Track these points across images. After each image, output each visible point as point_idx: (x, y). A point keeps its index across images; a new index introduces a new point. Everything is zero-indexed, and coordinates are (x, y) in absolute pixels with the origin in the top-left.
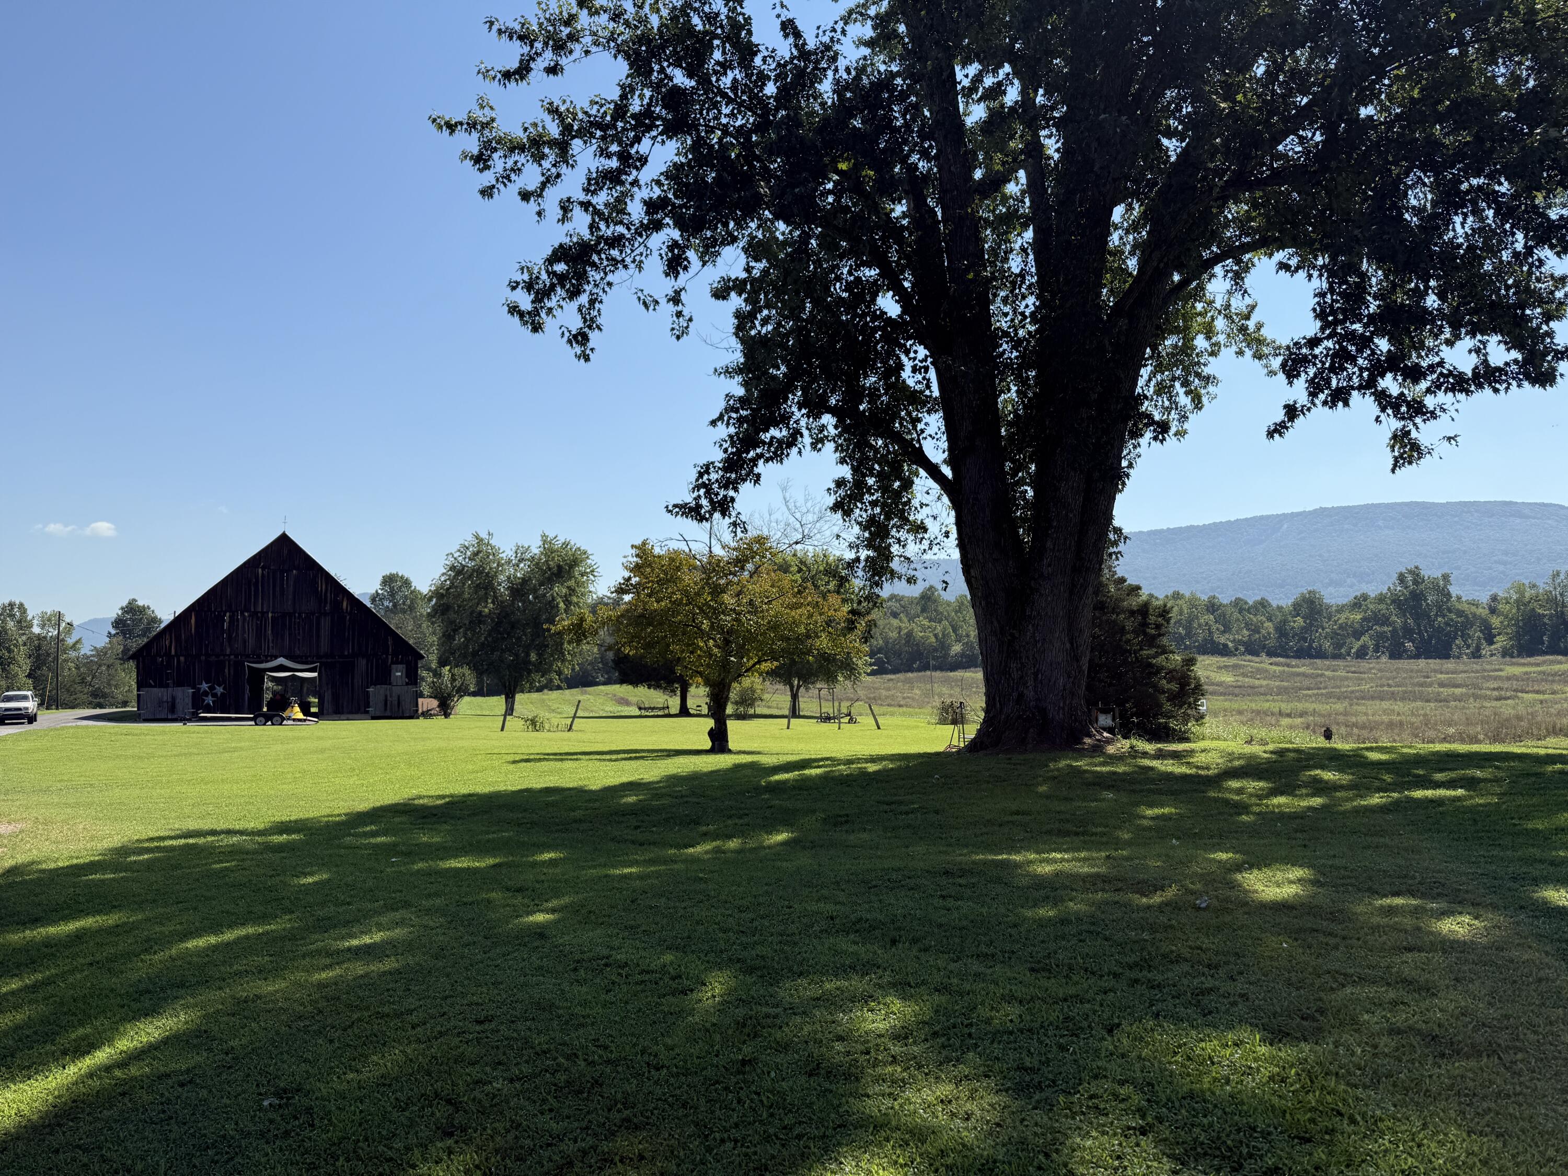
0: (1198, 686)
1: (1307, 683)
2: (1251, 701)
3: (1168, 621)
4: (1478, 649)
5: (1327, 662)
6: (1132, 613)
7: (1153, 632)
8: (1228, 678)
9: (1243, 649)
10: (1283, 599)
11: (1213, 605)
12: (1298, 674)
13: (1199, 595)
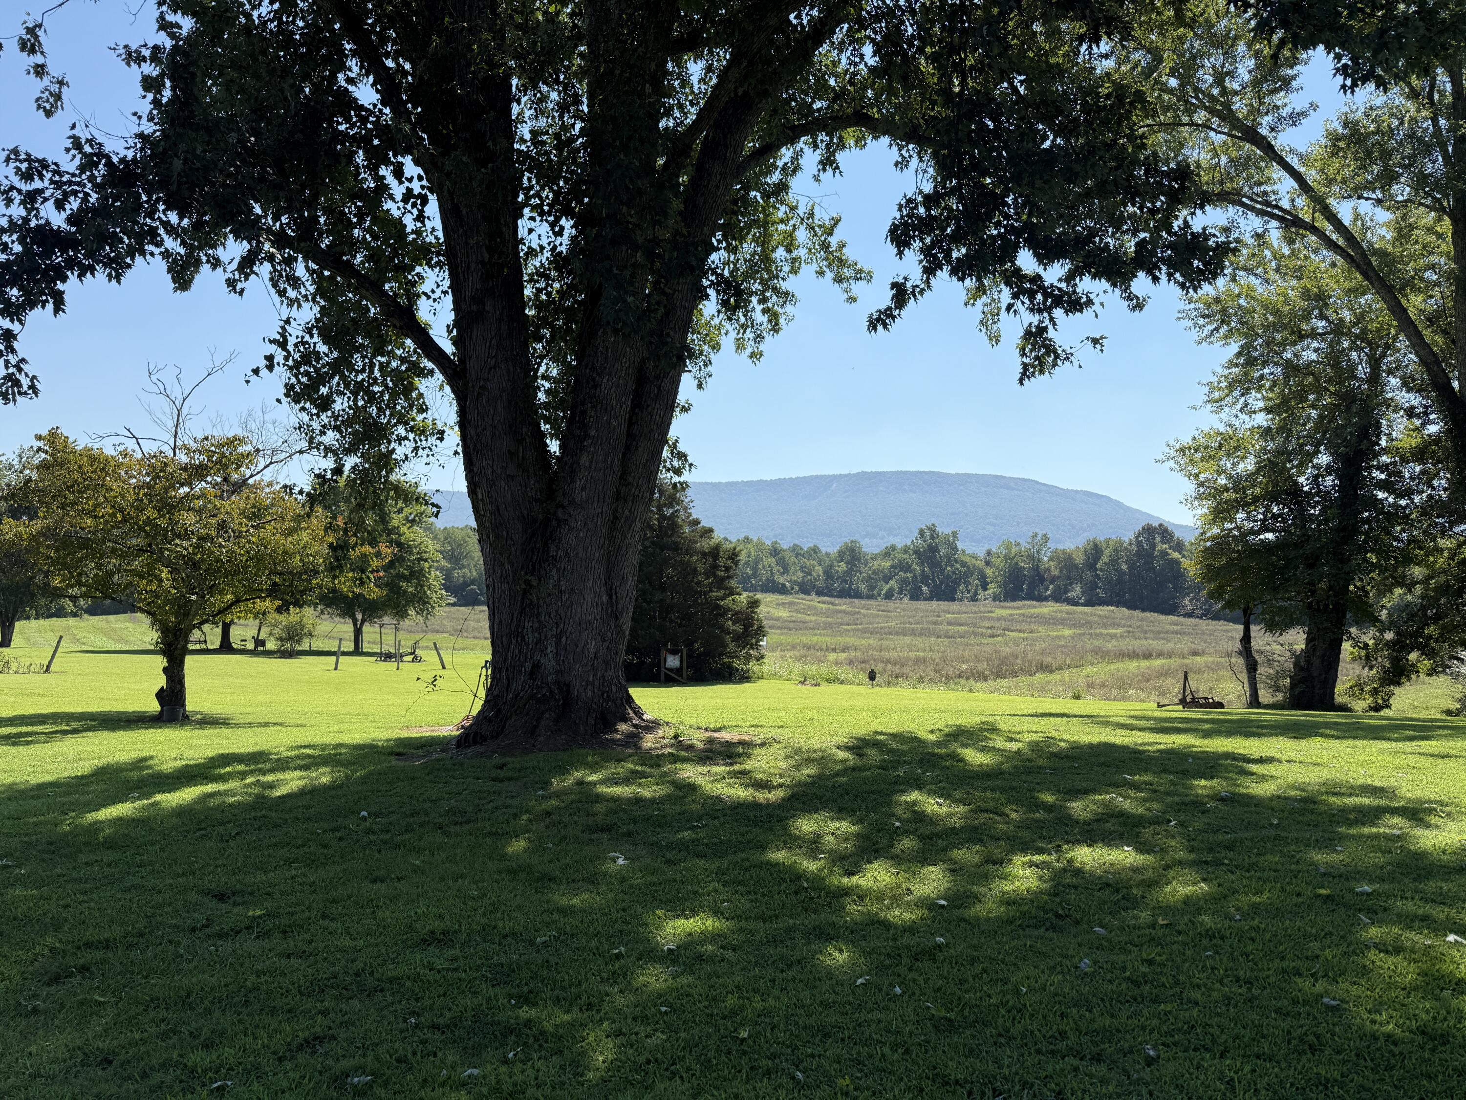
0: (760, 627)
1: (846, 619)
2: (802, 635)
3: (736, 563)
4: (976, 594)
5: (863, 602)
6: (704, 555)
7: (722, 574)
8: (784, 614)
9: (797, 588)
10: (830, 547)
11: (775, 550)
12: (840, 612)
13: (764, 540)
